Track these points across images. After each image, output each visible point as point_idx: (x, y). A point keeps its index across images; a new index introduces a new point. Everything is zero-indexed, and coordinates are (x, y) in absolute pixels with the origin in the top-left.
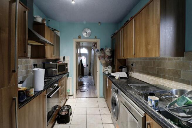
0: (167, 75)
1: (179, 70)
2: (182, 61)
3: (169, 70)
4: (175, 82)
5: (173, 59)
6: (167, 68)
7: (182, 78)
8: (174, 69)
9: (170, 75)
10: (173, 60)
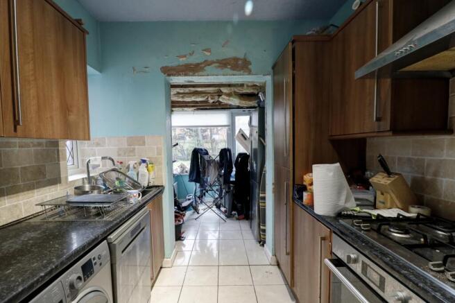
0: (21, 183)
1: (42, 165)
2: (45, 148)
3: (25, 168)
4: (38, 190)
5: (31, 145)
6: (20, 167)
7: (48, 177)
8: (34, 164)
9: (28, 180)
10: (30, 147)
